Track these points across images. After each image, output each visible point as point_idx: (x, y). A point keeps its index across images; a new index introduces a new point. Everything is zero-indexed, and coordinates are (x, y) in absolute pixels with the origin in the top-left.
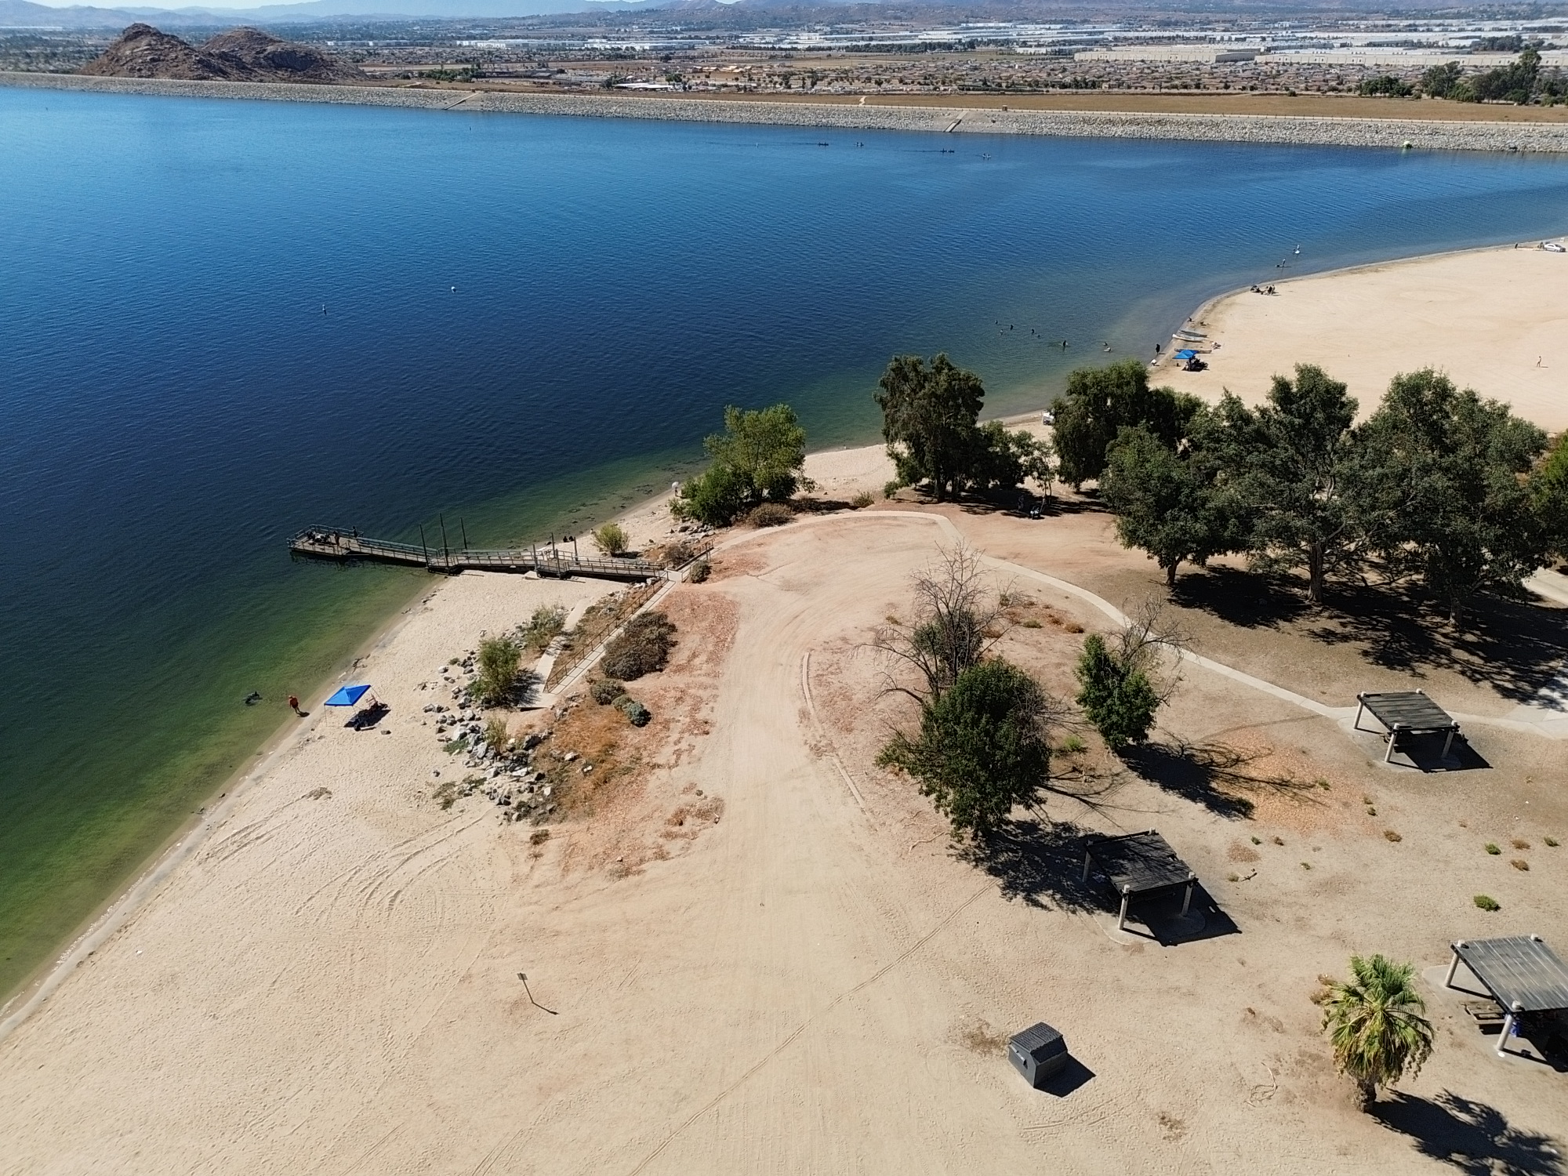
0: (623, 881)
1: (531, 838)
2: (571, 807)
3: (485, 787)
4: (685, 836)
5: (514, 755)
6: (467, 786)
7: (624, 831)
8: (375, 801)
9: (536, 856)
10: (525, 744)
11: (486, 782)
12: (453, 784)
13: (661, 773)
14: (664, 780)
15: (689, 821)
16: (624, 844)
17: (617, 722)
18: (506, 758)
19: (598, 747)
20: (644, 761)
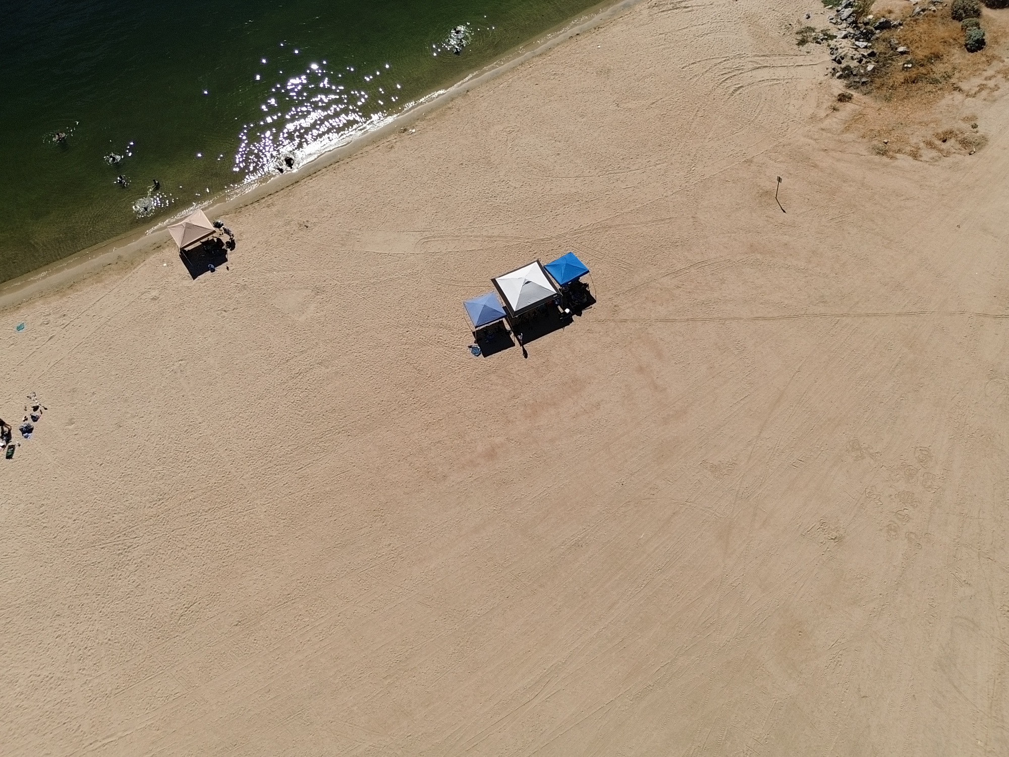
0: (878, 157)
1: (839, 95)
2: (878, 88)
3: (832, 43)
4: (940, 151)
5: (865, 29)
6: (821, 36)
7: (902, 124)
8: (761, 16)
9: (834, 109)
10: (878, 24)
11: (835, 40)
12: (813, 30)
13: (958, 96)
14: (956, 103)
15: (952, 142)
16: (895, 134)
17: (954, 39)
18: (858, 28)
19: (927, 52)
20: (953, 80)
